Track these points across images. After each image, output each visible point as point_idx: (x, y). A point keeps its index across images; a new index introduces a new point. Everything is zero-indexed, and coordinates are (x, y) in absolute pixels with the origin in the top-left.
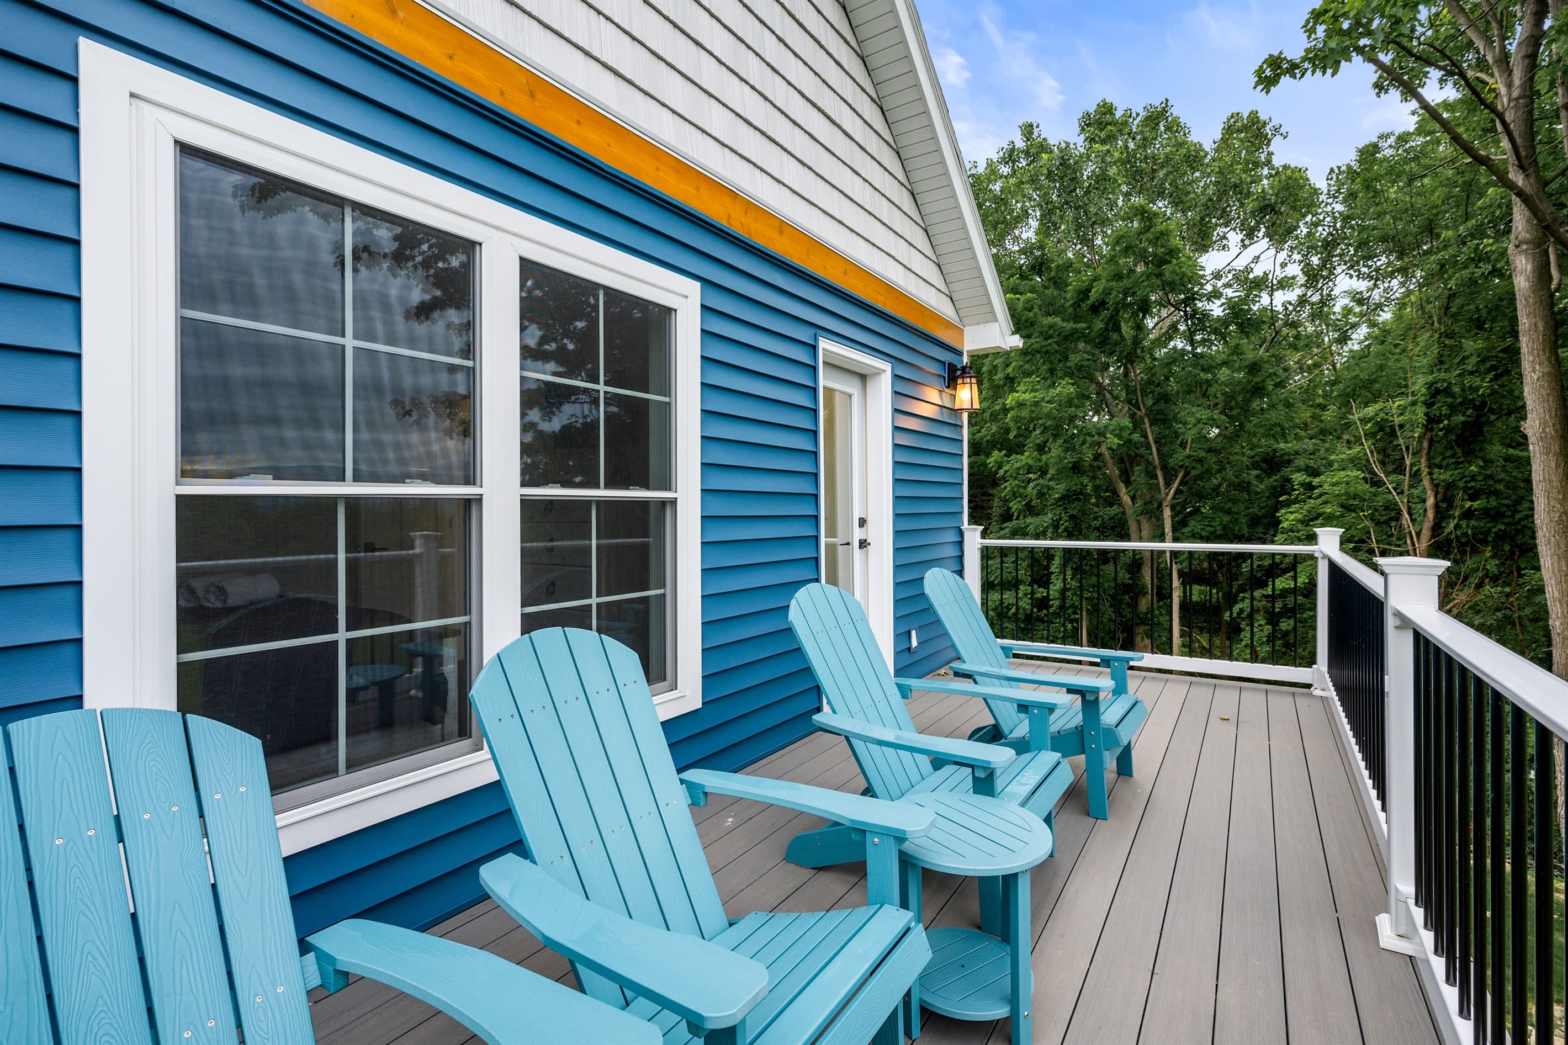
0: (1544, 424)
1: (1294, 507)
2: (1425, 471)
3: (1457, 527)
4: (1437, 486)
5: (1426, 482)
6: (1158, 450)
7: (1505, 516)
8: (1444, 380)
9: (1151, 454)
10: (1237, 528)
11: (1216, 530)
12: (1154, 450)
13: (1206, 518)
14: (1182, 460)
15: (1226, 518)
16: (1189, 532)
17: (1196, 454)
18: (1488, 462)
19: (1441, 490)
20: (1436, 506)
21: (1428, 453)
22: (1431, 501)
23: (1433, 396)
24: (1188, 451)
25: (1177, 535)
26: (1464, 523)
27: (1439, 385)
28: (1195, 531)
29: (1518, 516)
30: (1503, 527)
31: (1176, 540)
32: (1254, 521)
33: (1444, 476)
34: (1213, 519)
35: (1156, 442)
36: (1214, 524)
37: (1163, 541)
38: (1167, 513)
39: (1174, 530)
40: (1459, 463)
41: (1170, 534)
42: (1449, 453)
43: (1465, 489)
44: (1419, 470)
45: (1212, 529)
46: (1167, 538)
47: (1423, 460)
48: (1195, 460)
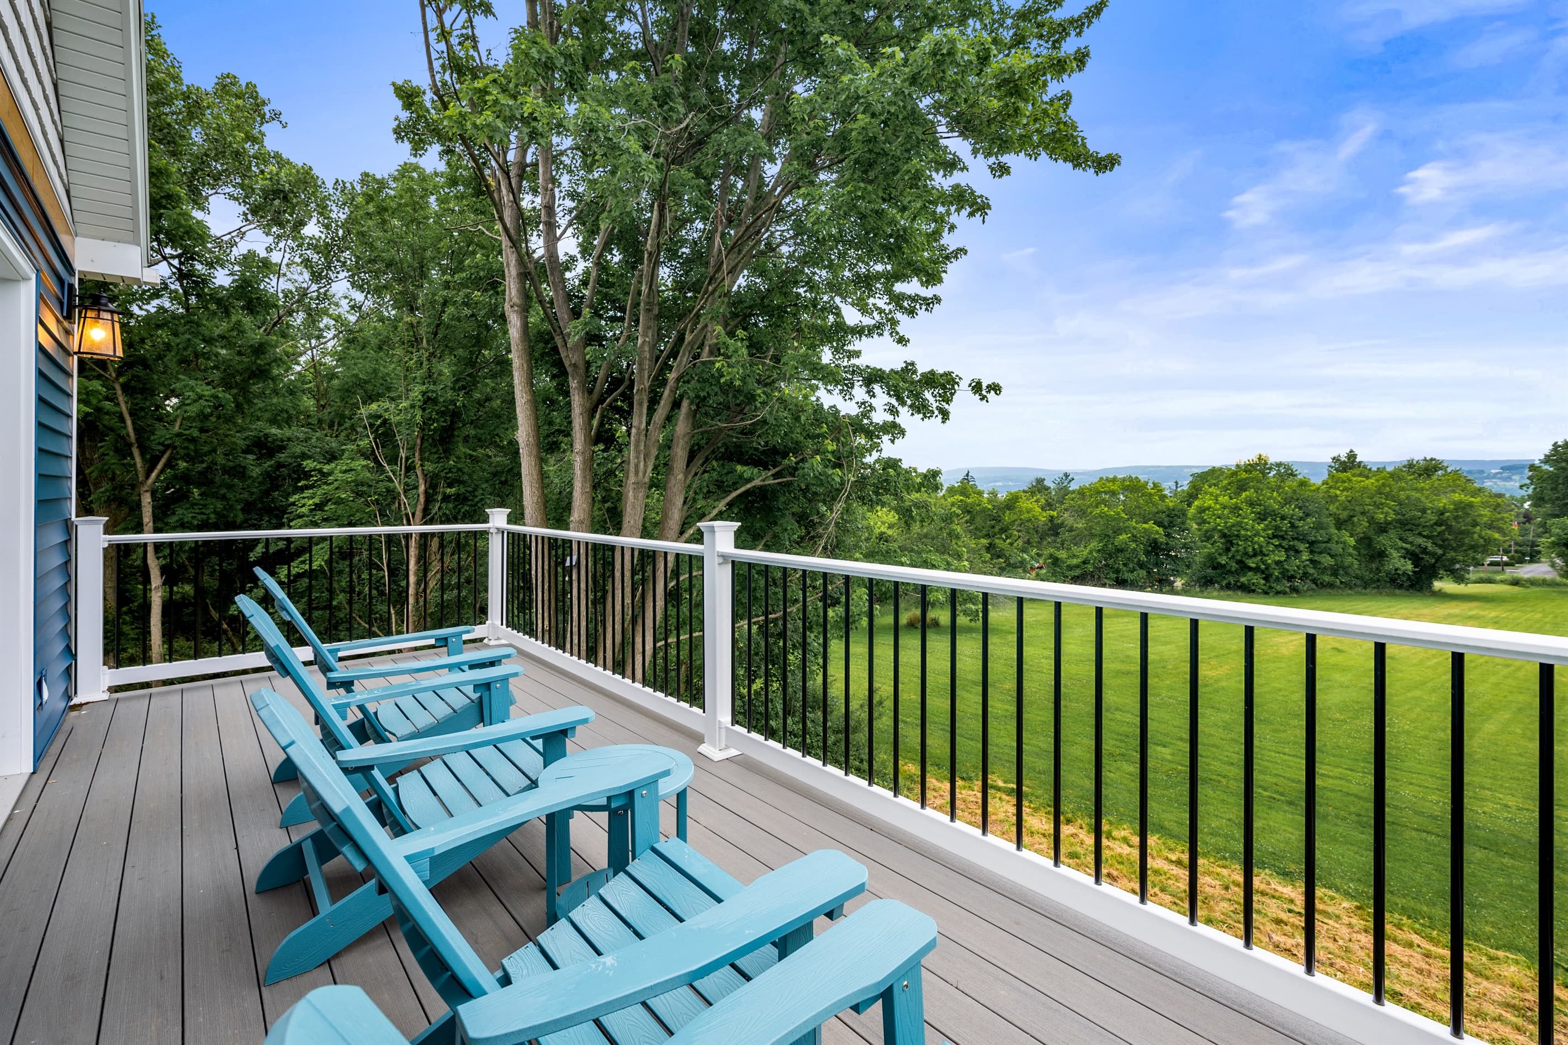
0: (528, 435)
1: (308, 493)
2: (418, 463)
3: (440, 508)
4: (426, 475)
5: (419, 472)
6: (134, 423)
7: (469, 500)
8: (433, 391)
9: (125, 427)
10: (232, 515)
11: (208, 518)
12: (129, 422)
13: (196, 504)
14: (171, 438)
15: (220, 505)
16: (177, 521)
17: (187, 432)
18: (458, 458)
19: (429, 480)
20: (426, 492)
21: (421, 449)
22: (422, 488)
23: (425, 403)
24: (177, 428)
25: (160, 525)
26: (444, 505)
27: (430, 395)
28: (186, 520)
29: (476, 500)
30: (467, 508)
31: (157, 530)
32: (248, 507)
33: (429, 467)
34: (205, 505)
35: (131, 414)
36: (207, 512)
37: (140, 531)
38: (147, 499)
39: (156, 518)
40: (440, 458)
41: (151, 524)
42: (434, 450)
43: (446, 478)
44: (413, 462)
45: (205, 517)
46: (146, 528)
47: (417, 454)
48: (187, 439)
